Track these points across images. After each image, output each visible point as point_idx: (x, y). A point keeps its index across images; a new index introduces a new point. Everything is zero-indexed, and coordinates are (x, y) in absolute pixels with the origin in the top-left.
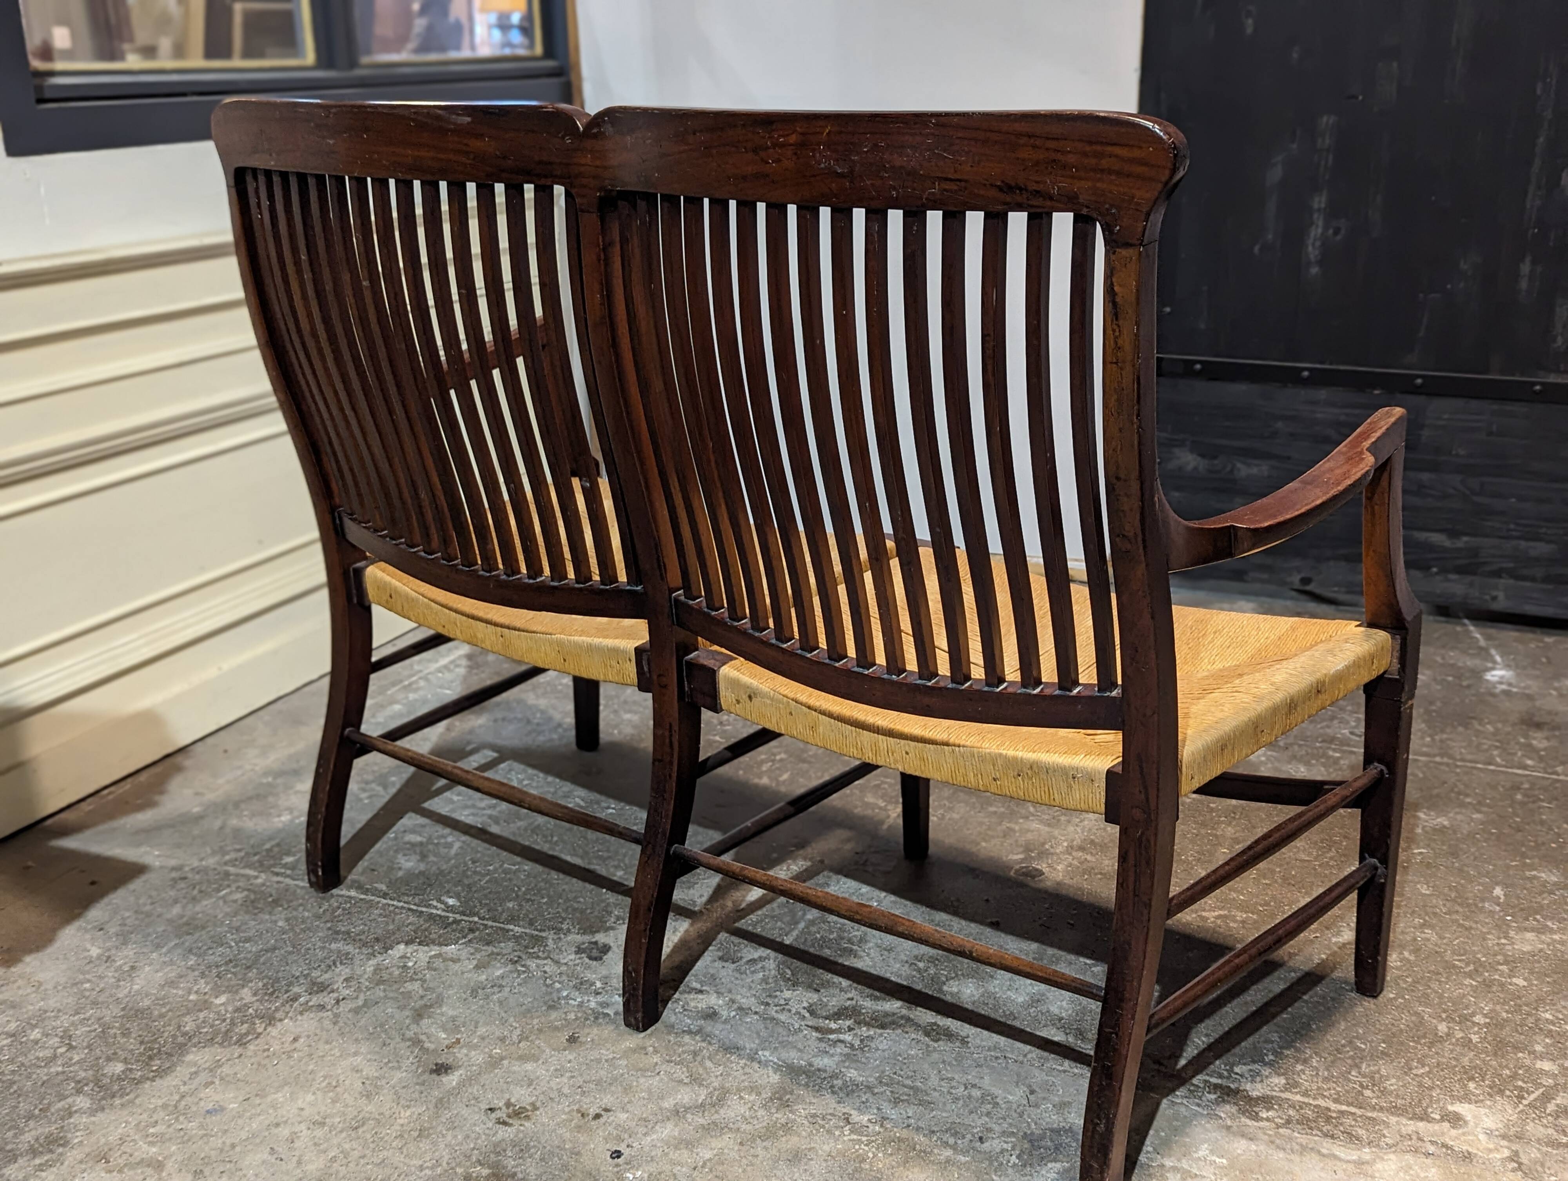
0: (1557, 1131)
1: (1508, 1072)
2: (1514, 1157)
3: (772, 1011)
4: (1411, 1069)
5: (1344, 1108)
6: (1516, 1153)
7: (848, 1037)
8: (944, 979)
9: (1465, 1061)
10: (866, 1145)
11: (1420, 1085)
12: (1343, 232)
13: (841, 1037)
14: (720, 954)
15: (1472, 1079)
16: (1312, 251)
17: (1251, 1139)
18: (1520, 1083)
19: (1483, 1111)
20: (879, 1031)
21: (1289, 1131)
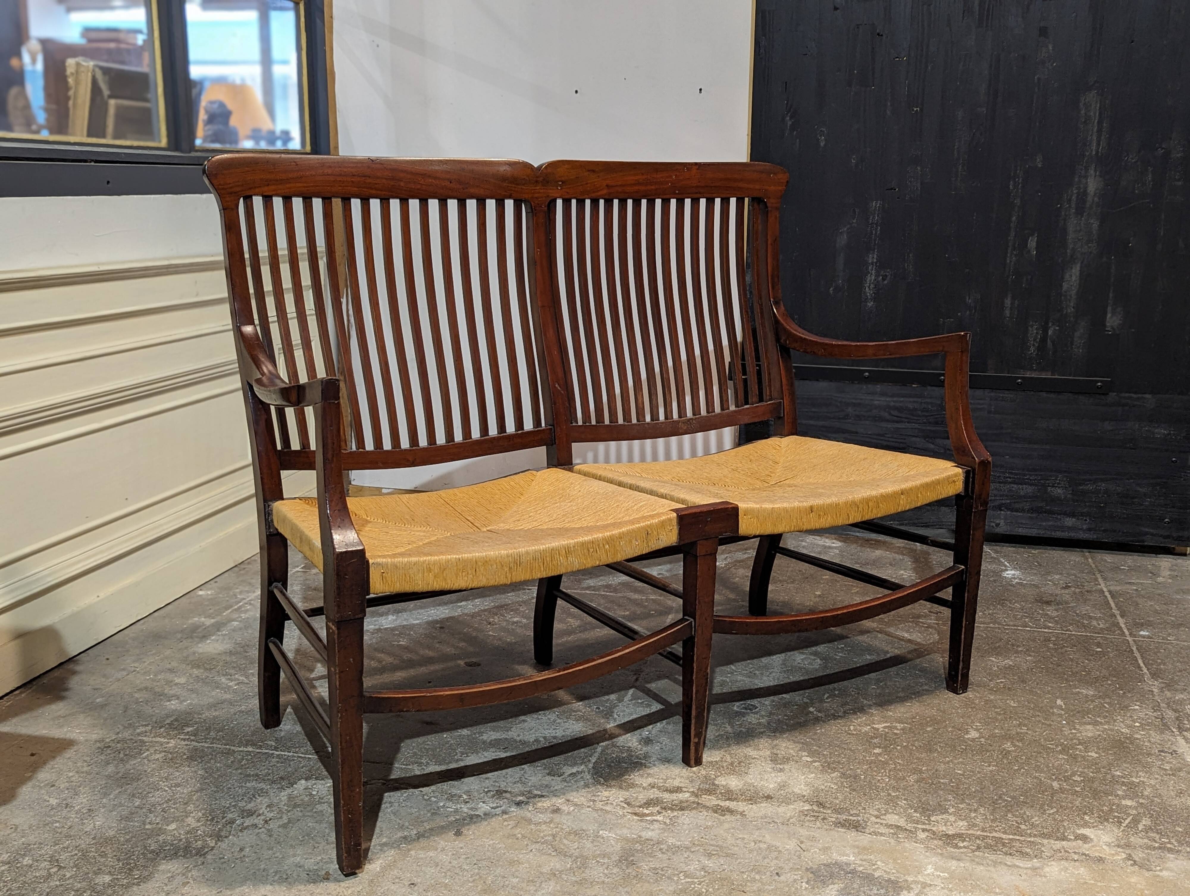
0: (1150, 840)
1: (1106, 808)
2: (1129, 857)
3: (599, 805)
4: (1045, 810)
5: (1011, 837)
6: (1130, 855)
7: (659, 818)
8: (713, 776)
9: (1077, 803)
10: (698, 884)
11: (1055, 820)
12: (889, 277)
13: (655, 818)
14: (548, 771)
15: (1086, 814)
16: (869, 291)
17: (959, 860)
18: (1116, 814)
19: (1100, 832)
20: (680, 813)
21: (981, 854)
